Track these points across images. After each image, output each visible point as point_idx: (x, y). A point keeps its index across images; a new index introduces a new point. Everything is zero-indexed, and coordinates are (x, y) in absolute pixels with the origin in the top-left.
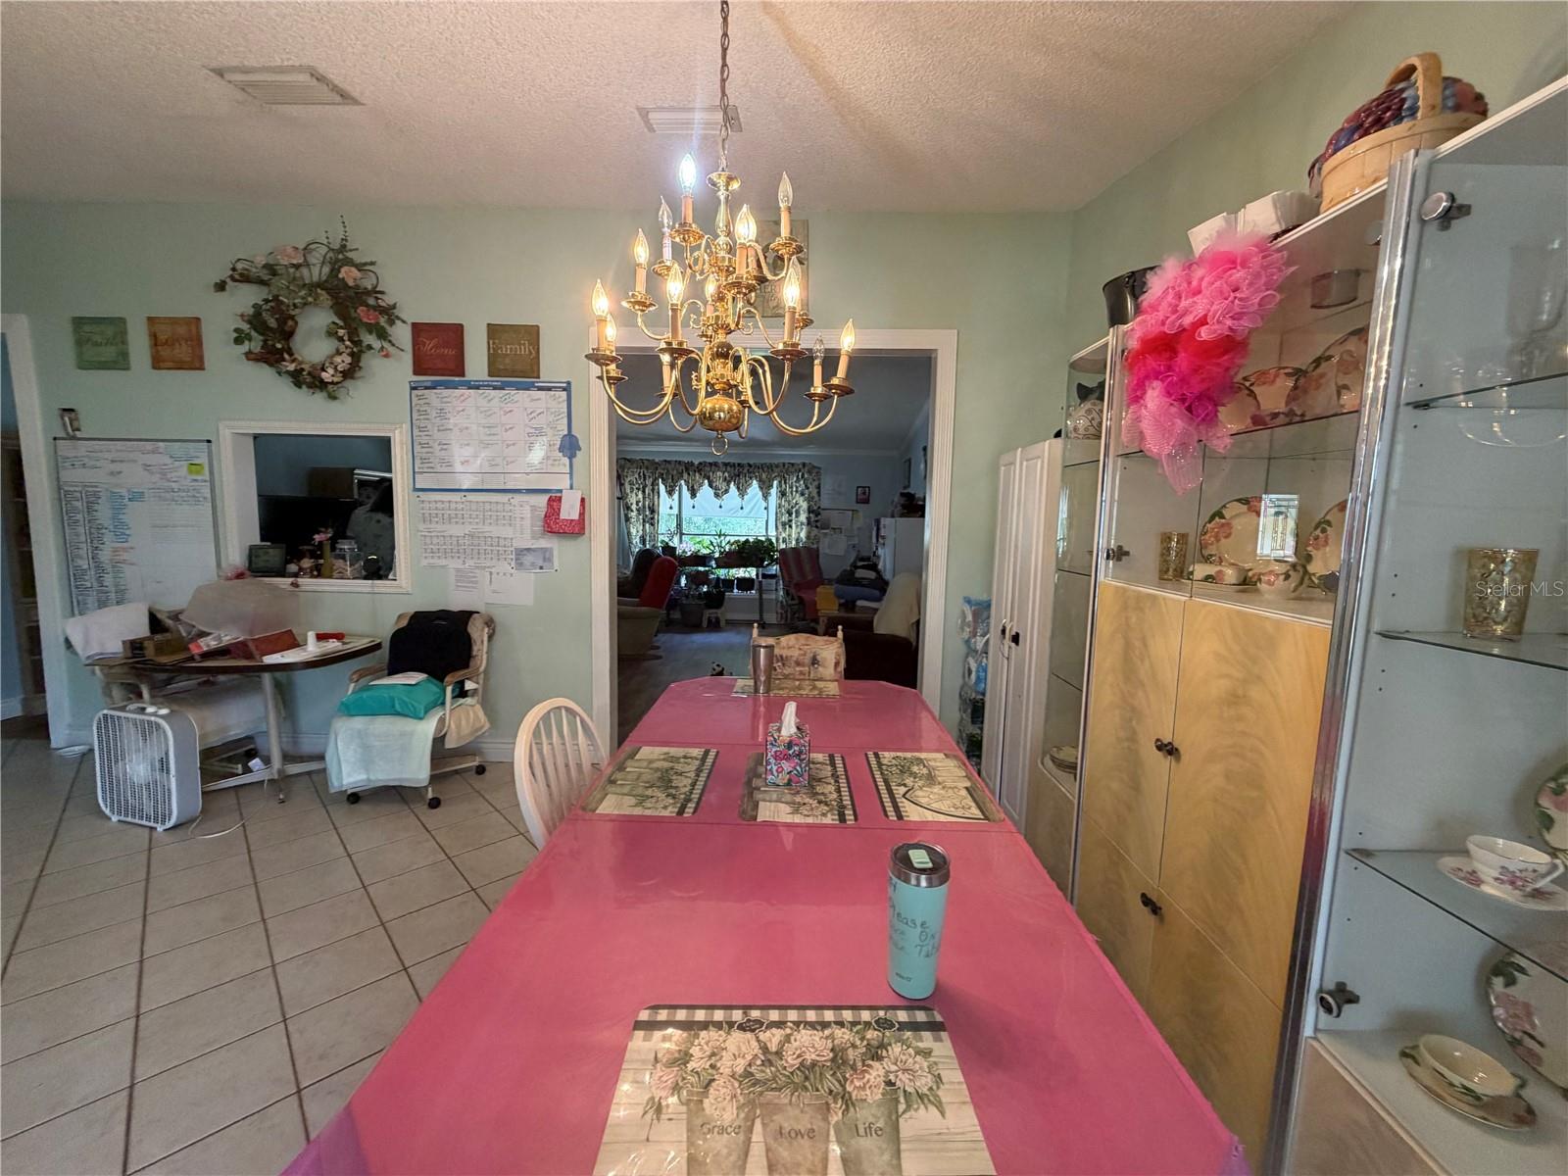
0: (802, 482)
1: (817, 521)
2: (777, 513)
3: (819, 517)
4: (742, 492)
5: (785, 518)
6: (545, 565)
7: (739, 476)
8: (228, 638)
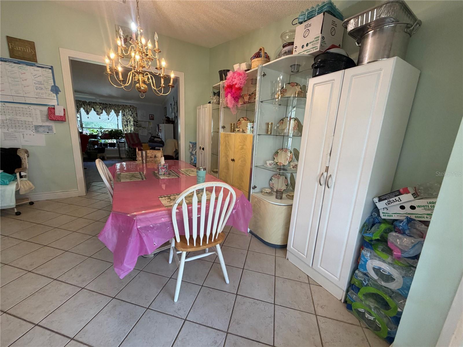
0: (130, 112)
1: (137, 125)
2: (122, 122)
3: (138, 123)
4: (108, 114)
5: (125, 123)
6: (49, 132)
7: (106, 108)
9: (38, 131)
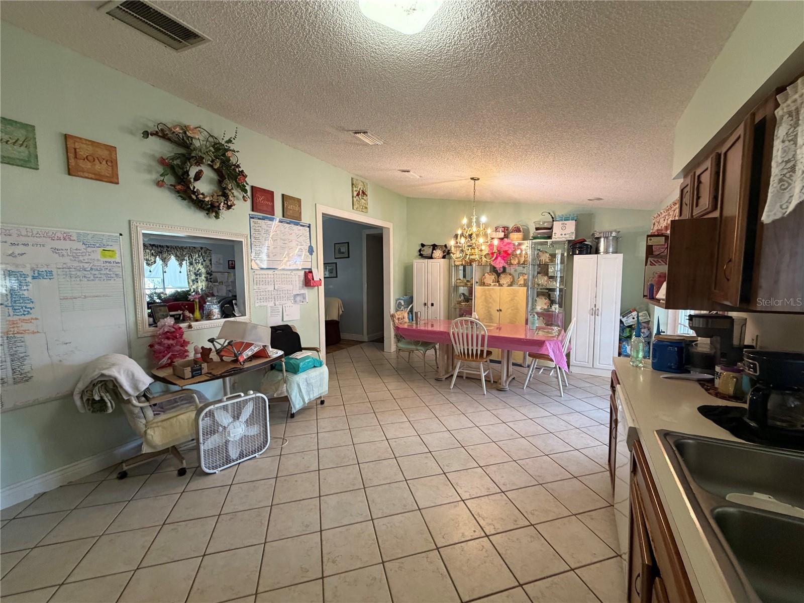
0: (201, 257)
1: (211, 279)
2: (188, 275)
4: (165, 261)
5: (193, 277)
6: (303, 301)
8: (256, 349)
9: (295, 302)
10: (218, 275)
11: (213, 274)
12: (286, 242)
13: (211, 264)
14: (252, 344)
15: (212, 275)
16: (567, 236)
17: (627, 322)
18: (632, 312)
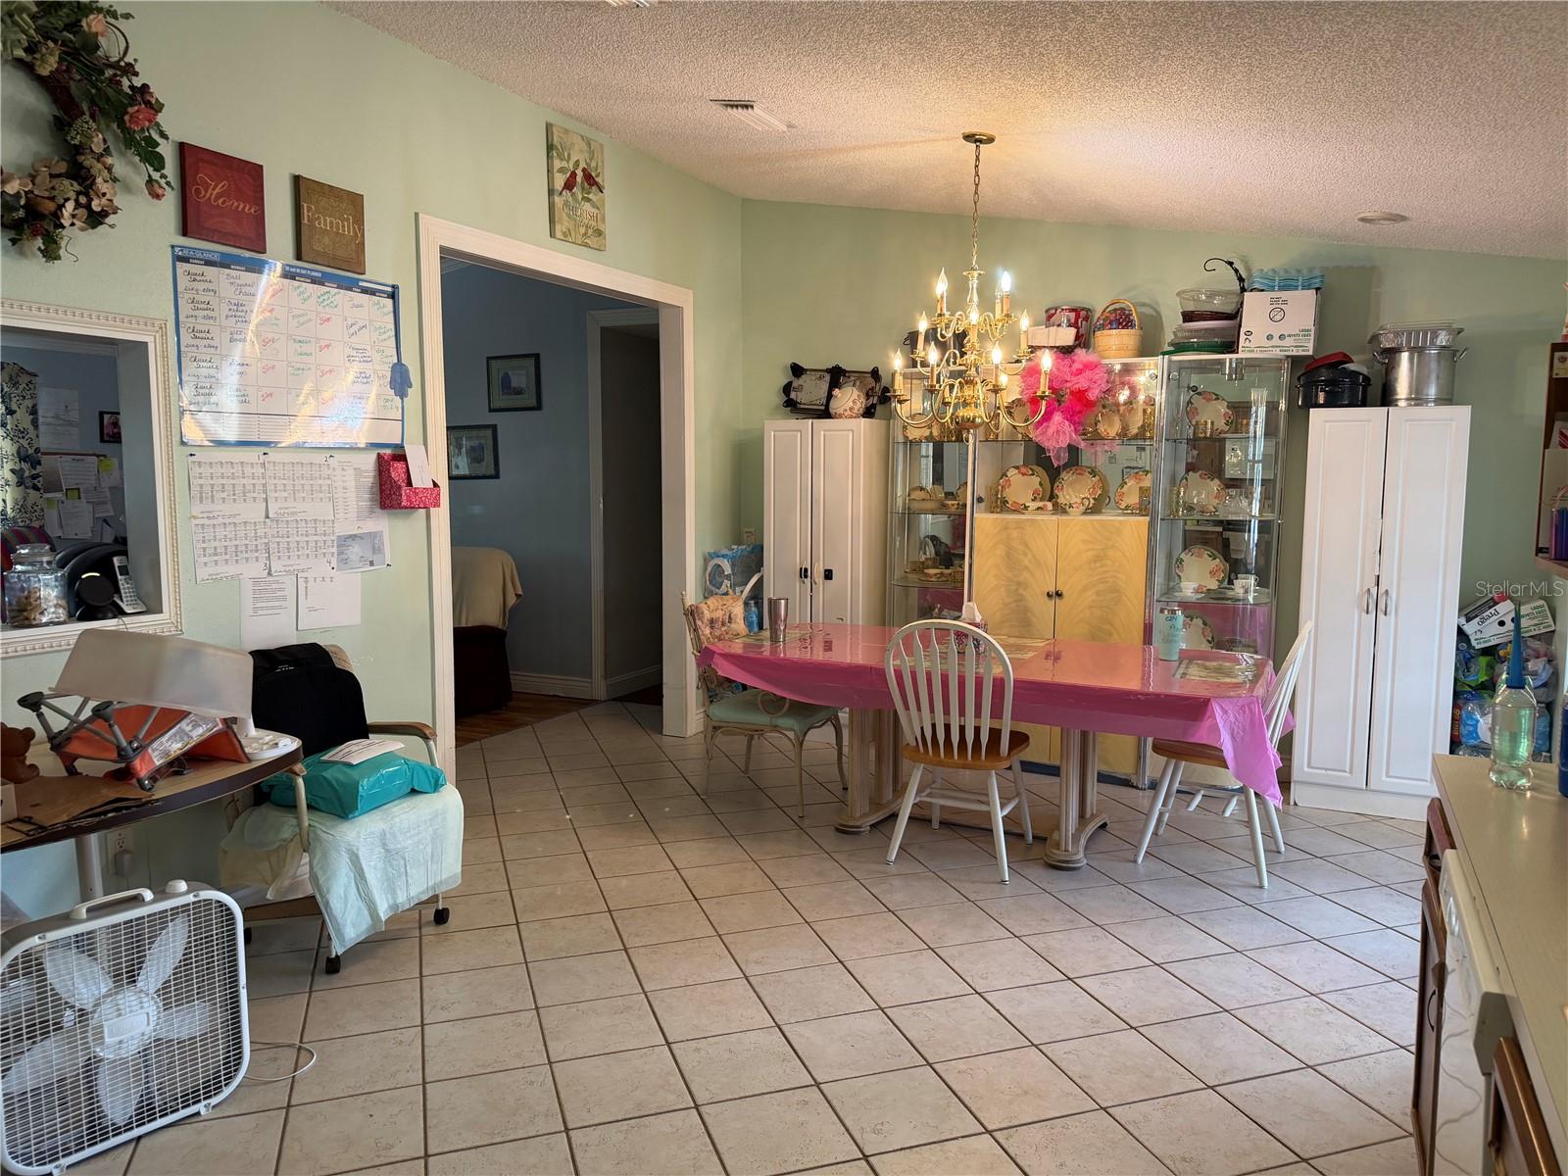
3: (39, 469)
6: (375, 558)
8: (200, 731)
9: (344, 562)
10: (64, 467)
11: (44, 459)
12: (306, 348)
13: (35, 423)
14: (184, 715)
15: (39, 463)
16: (1288, 342)
17: (1479, 636)
18: (1496, 603)
